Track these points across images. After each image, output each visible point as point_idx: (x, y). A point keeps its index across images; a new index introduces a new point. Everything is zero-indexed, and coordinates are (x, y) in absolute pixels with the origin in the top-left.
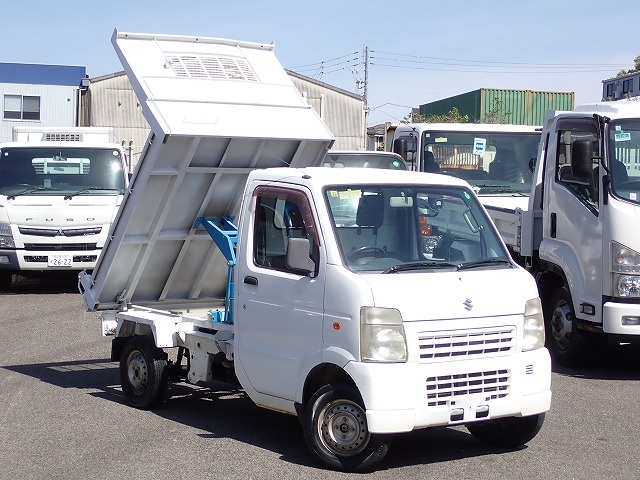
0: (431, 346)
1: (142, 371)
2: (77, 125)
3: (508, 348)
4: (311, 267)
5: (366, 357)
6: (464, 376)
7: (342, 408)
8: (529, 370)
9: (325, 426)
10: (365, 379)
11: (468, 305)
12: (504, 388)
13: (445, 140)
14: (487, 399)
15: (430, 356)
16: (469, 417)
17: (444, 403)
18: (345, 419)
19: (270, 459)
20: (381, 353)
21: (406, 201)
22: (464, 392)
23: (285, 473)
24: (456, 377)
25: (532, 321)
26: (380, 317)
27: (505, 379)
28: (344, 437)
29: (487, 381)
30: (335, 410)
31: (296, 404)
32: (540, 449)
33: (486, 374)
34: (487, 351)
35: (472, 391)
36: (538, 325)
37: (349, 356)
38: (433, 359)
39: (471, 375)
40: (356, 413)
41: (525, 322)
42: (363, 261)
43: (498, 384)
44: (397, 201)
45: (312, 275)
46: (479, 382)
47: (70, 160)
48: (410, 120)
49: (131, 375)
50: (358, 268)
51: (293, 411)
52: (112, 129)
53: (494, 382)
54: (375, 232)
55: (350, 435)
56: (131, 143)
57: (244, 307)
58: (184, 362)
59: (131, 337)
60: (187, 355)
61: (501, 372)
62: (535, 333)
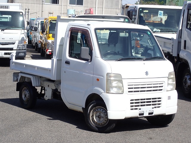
0: (132, 88)
1: (27, 95)
2: (8, 2)
3: (161, 90)
4: (89, 58)
5: (108, 91)
6: (145, 99)
7: (99, 109)
8: (169, 98)
9: (93, 116)
10: (108, 99)
11: (147, 73)
12: (160, 104)
13: (147, 11)
14: (153, 108)
15: (132, 92)
16: (146, 114)
17: (136, 109)
18: (100, 114)
19: (73, 128)
20: (114, 90)
21: (126, 35)
22: (144, 105)
23: (78, 132)
24: (141, 100)
25: (171, 80)
26: (114, 77)
27: (160, 101)
28: (100, 120)
29: (153, 102)
30: (97, 110)
31: (83, 108)
32: (173, 127)
33: (153, 99)
34: (154, 90)
35: (147, 105)
36: (173, 82)
37: (102, 91)
38: (133, 93)
39: (147, 99)
40: (104, 111)
41: (168, 80)
42: (109, 56)
43: (157, 103)
44: (122, 34)
45: (89, 61)
46: (150, 102)
47: (4, 16)
48: (138, 3)
49: (23, 96)
50: (106, 59)
51: (81, 110)
52: (20, 4)
53: (156, 102)
54: (115, 46)
55: (102, 119)
56: (29, 10)
57: (65, 72)
58: (43, 92)
59: (24, 82)
60: (44, 89)
61: (158, 98)
62: (172, 84)
